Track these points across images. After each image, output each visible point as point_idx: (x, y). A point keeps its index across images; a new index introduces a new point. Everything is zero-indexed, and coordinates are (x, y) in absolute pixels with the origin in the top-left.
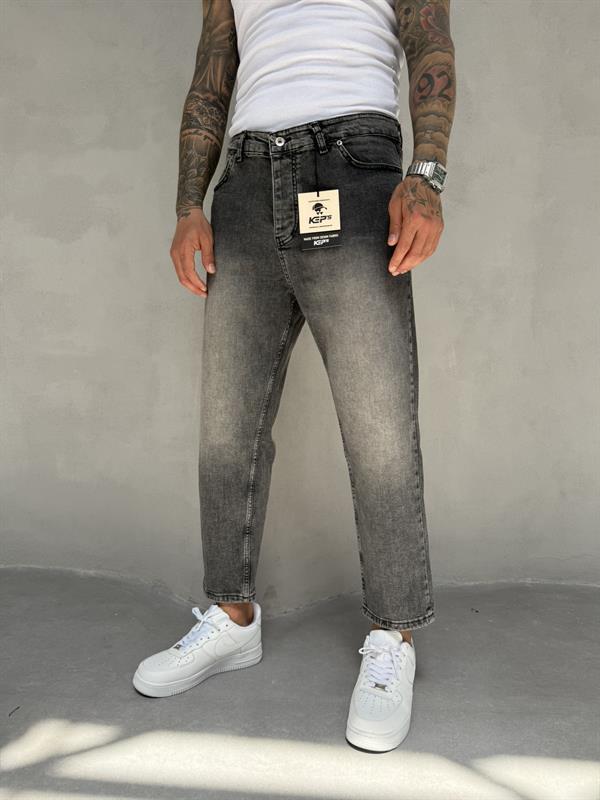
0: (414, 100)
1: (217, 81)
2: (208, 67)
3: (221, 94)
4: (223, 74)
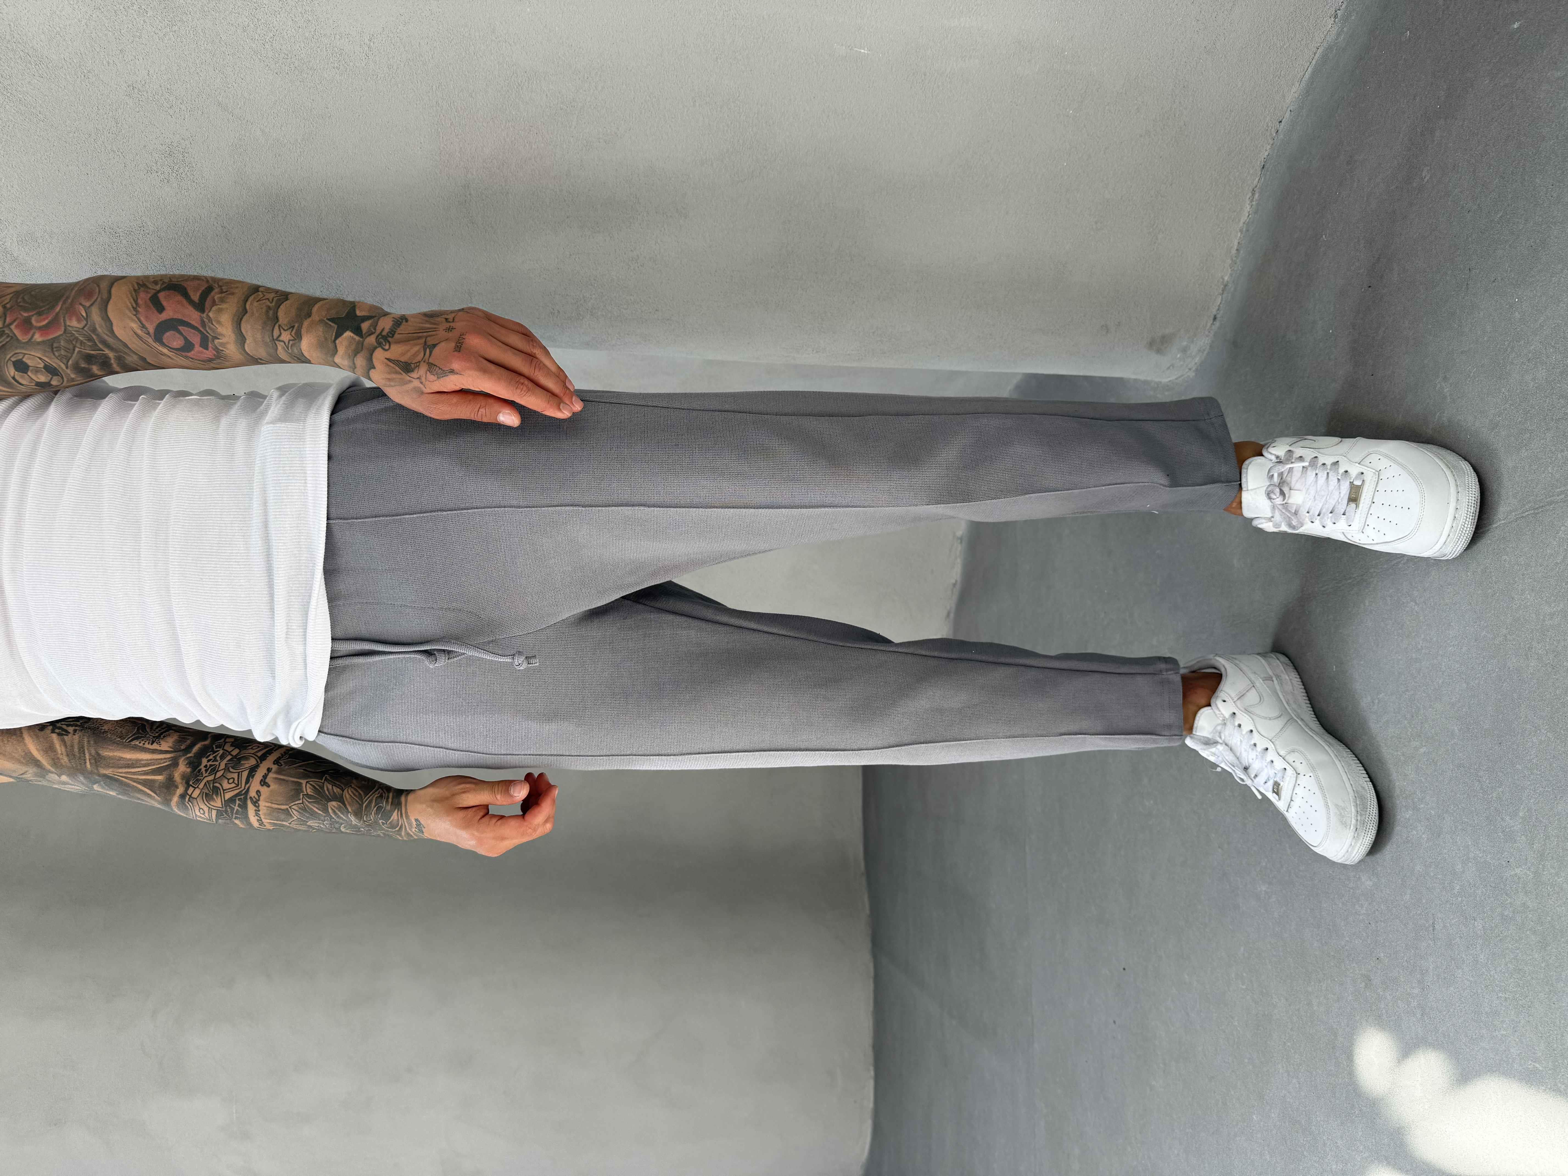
0: (210, 360)
1: (151, 760)
2: (122, 777)
3: (175, 752)
4: (136, 748)
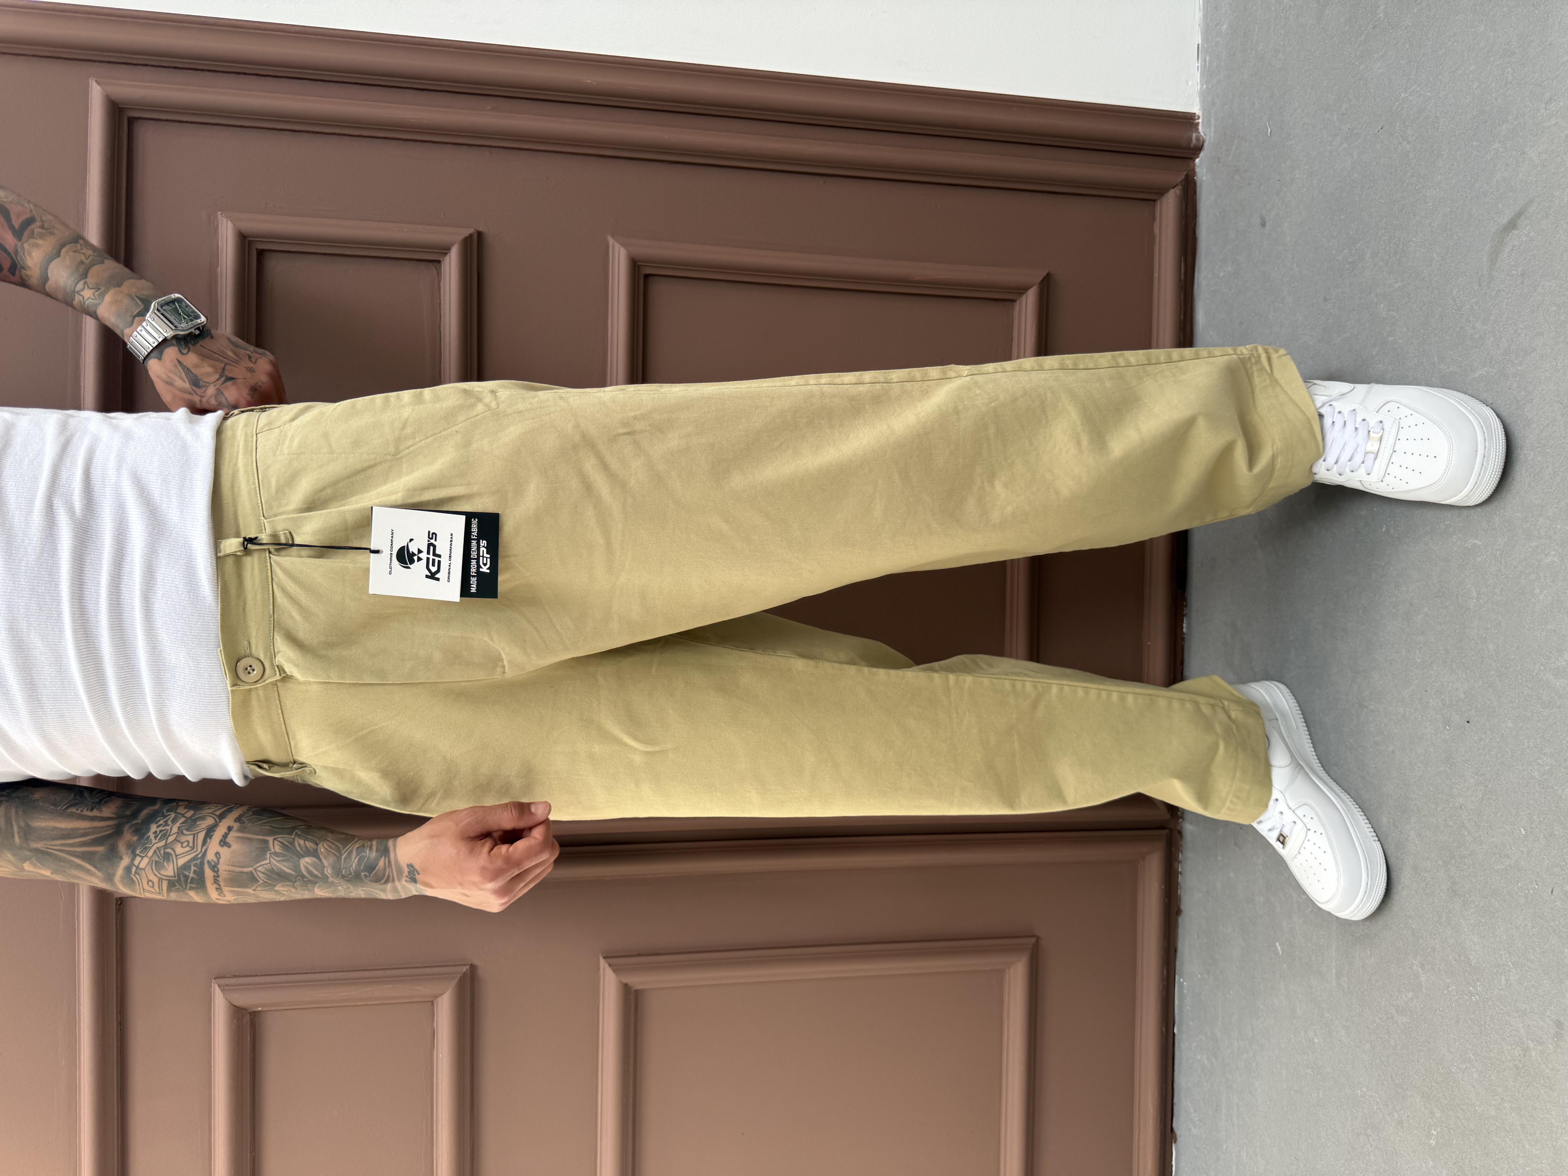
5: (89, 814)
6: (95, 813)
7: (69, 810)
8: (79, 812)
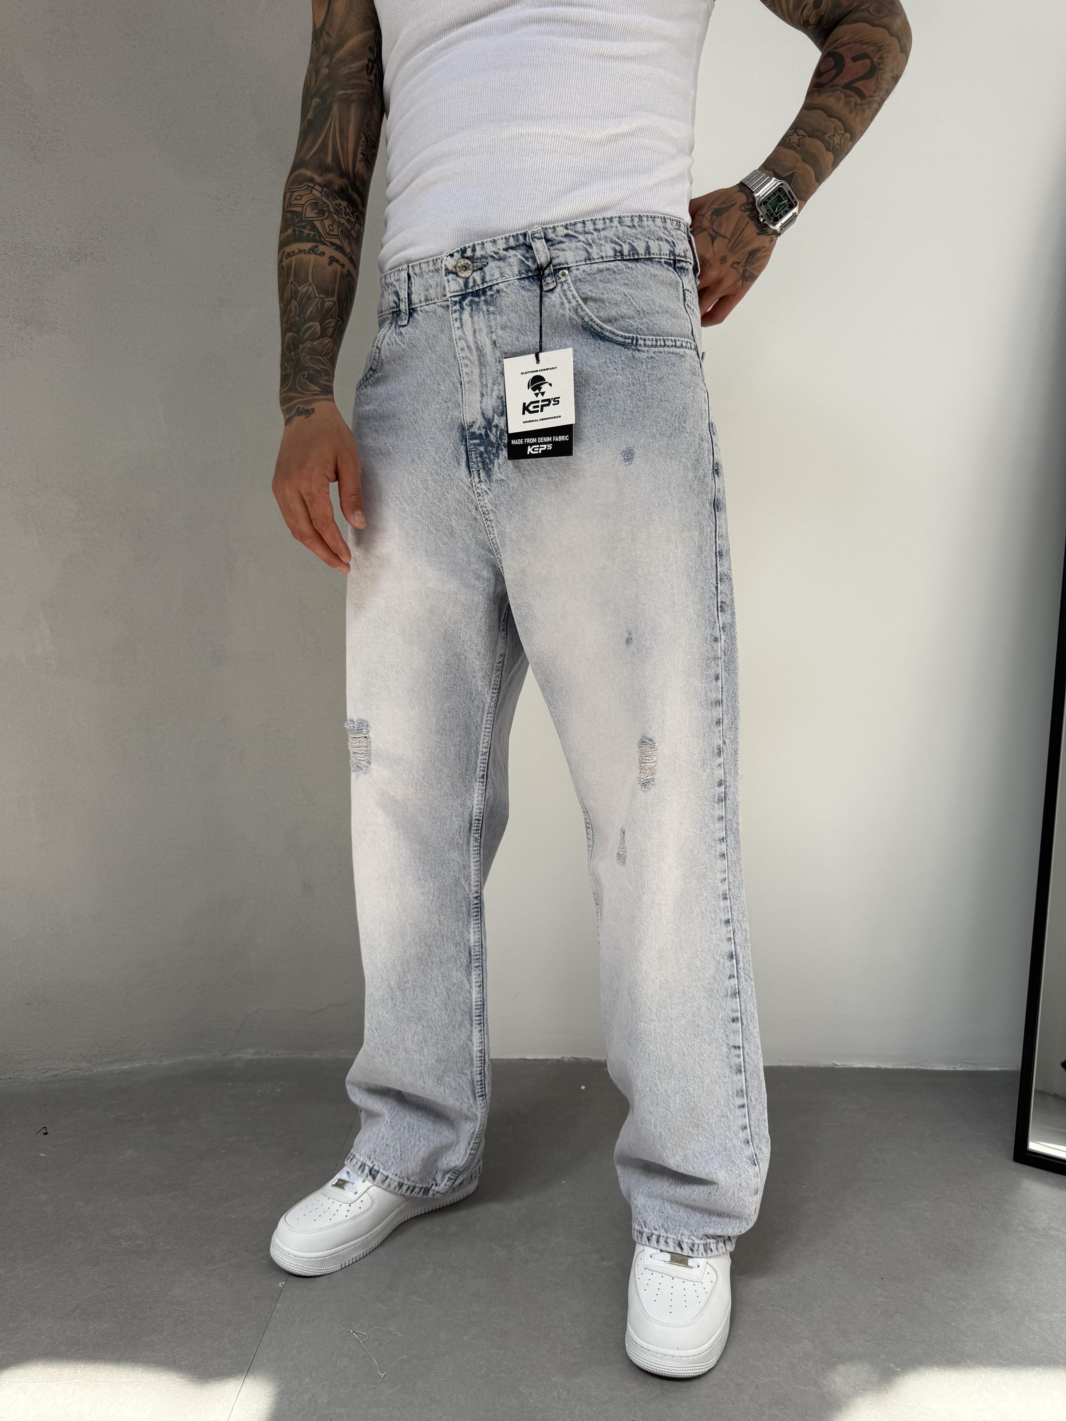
1: (347, 151)
2: (331, 123)
3: (354, 175)
4: (358, 138)
5: (359, 151)
6: (360, 156)
7: (363, 135)
8: (361, 143)
